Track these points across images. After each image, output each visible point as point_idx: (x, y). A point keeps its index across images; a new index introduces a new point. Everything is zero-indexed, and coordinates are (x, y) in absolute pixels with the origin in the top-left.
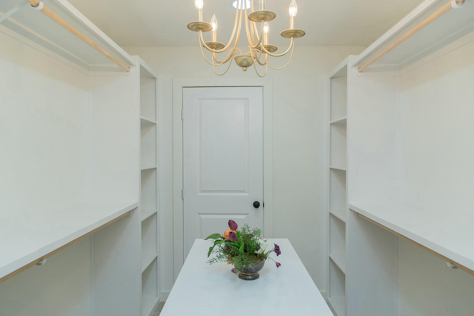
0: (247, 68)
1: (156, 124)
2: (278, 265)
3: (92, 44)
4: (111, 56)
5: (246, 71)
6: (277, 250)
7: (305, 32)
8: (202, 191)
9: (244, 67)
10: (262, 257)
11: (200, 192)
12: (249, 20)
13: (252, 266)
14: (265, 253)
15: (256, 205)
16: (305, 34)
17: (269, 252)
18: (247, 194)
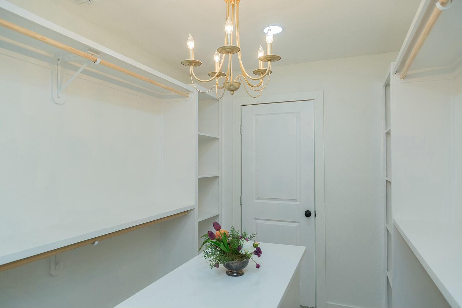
0: (234, 92)
1: (219, 138)
2: (258, 266)
3: (148, 81)
4: (167, 87)
5: (233, 94)
6: (258, 252)
7: (280, 56)
8: (258, 198)
9: (231, 91)
10: (245, 257)
11: (256, 199)
12: (218, 53)
13: (232, 264)
14: (248, 253)
15: (308, 214)
16: (280, 59)
17: (251, 253)
18: (299, 203)
